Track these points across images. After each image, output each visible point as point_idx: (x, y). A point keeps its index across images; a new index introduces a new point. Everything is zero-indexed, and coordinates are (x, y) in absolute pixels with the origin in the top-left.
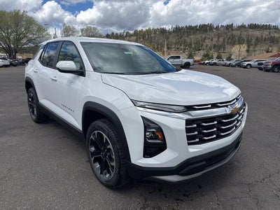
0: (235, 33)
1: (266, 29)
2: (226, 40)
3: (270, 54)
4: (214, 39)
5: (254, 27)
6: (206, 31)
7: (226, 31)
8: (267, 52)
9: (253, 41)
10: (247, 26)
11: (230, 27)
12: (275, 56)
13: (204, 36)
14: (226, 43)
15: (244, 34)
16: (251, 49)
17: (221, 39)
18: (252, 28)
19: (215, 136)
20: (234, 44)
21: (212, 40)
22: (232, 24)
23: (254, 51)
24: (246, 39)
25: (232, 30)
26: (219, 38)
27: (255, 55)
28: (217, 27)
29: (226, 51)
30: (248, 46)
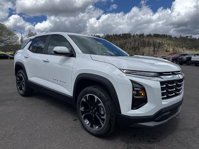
0: (145, 39)
1: (164, 37)
2: (140, 44)
3: (169, 53)
4: (132, 43)
5: (157, 36)
6: (126, 38)
7: (140, 38)
8: (166, 51)
9: (157, 44)
10: (152, 35)
11: (142, 36)
12: (172, 54)
13: (125, 41)
14: (140, 46)
15: (151, 40)
16: (156, 49)
17: (137, 43)
18: (156, 37)
19: (174, 94)
20: (145, 46)
21: (131, 44)
22: (143, 34)
23: (158, 51)
24: (152, 43)
25: (143, 37)
26: (135, 42)
27: (159, 54)
28: (134, 35)
29: (140, 51)
30: (154, 48)
